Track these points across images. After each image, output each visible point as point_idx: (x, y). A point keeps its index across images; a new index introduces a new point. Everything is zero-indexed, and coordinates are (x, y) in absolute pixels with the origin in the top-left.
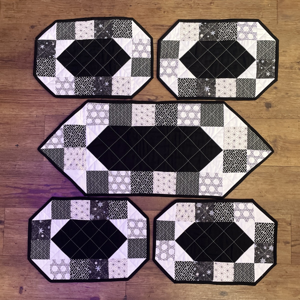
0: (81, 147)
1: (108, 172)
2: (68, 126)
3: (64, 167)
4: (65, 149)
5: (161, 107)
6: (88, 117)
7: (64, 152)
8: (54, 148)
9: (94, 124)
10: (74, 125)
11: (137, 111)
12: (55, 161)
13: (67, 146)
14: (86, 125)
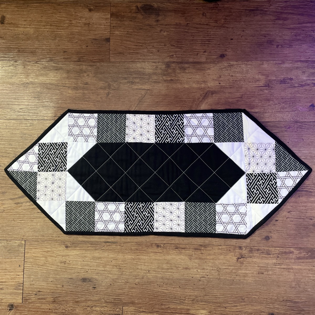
0: (253, 174)
1: (215, 141)
2: (271, 202)
3: (275, 147)
4: (275, 170)
5: (146, 227)
6: (245, 214)
7: (275, 167)
8: (290, 172)
9: (236, 205)
10: (263, 203)
11: (178, 222)
12: (287, 154)
13: (271, 175)
14: (247, 204)
